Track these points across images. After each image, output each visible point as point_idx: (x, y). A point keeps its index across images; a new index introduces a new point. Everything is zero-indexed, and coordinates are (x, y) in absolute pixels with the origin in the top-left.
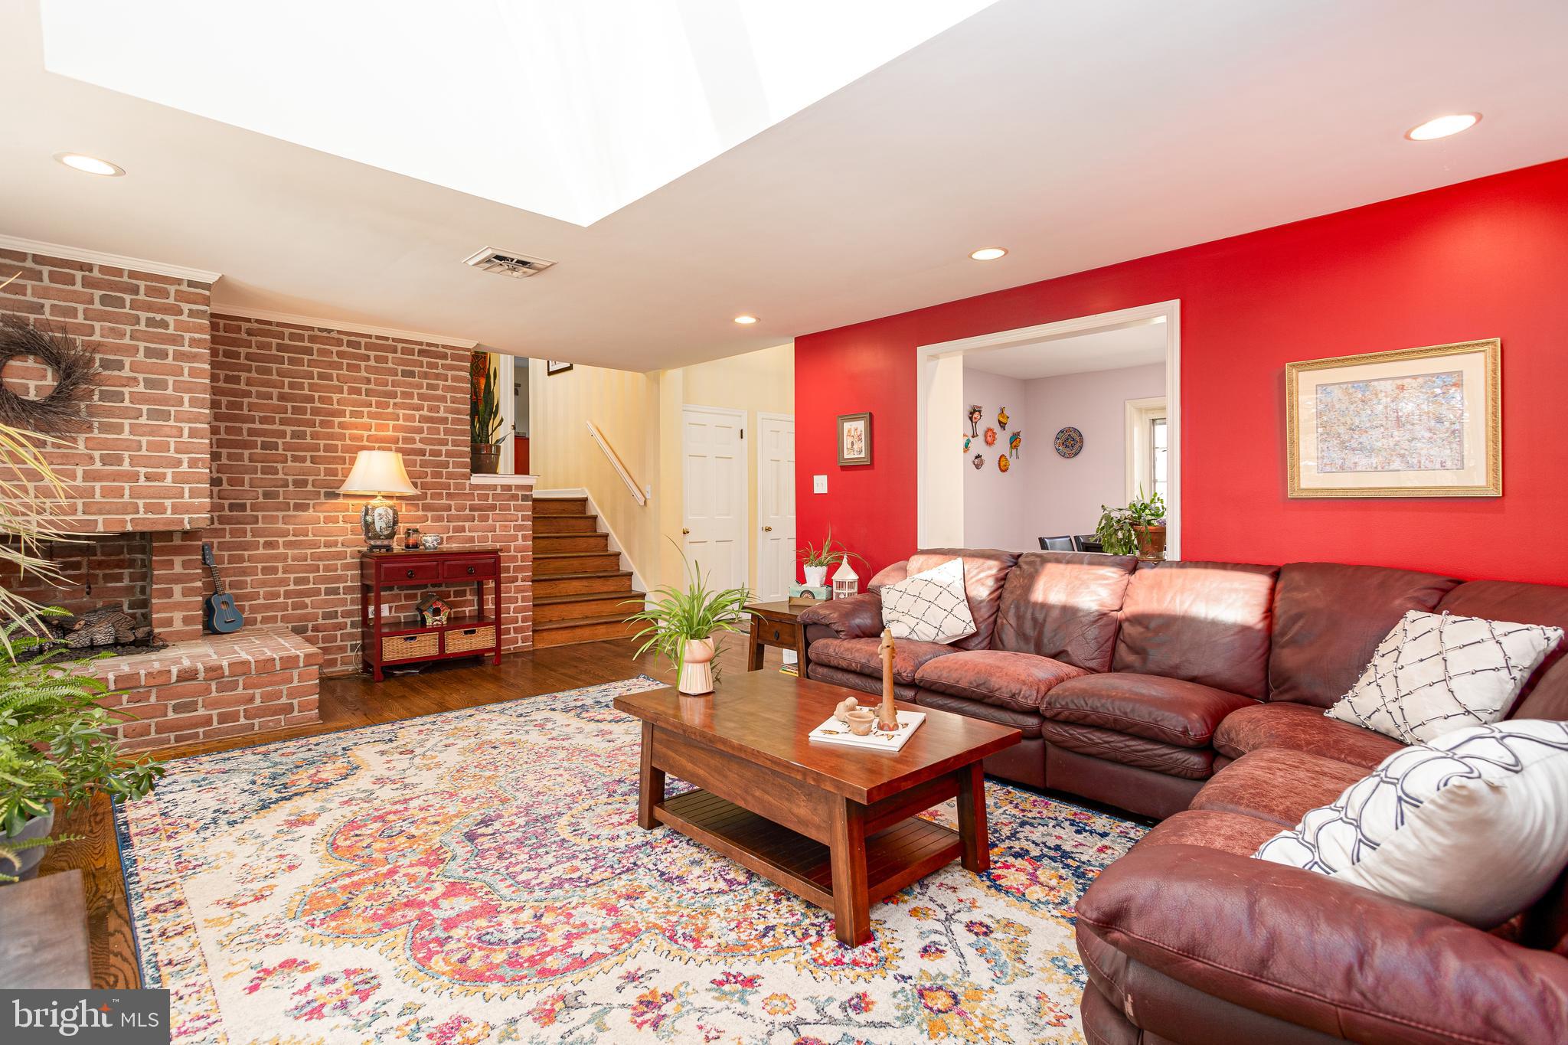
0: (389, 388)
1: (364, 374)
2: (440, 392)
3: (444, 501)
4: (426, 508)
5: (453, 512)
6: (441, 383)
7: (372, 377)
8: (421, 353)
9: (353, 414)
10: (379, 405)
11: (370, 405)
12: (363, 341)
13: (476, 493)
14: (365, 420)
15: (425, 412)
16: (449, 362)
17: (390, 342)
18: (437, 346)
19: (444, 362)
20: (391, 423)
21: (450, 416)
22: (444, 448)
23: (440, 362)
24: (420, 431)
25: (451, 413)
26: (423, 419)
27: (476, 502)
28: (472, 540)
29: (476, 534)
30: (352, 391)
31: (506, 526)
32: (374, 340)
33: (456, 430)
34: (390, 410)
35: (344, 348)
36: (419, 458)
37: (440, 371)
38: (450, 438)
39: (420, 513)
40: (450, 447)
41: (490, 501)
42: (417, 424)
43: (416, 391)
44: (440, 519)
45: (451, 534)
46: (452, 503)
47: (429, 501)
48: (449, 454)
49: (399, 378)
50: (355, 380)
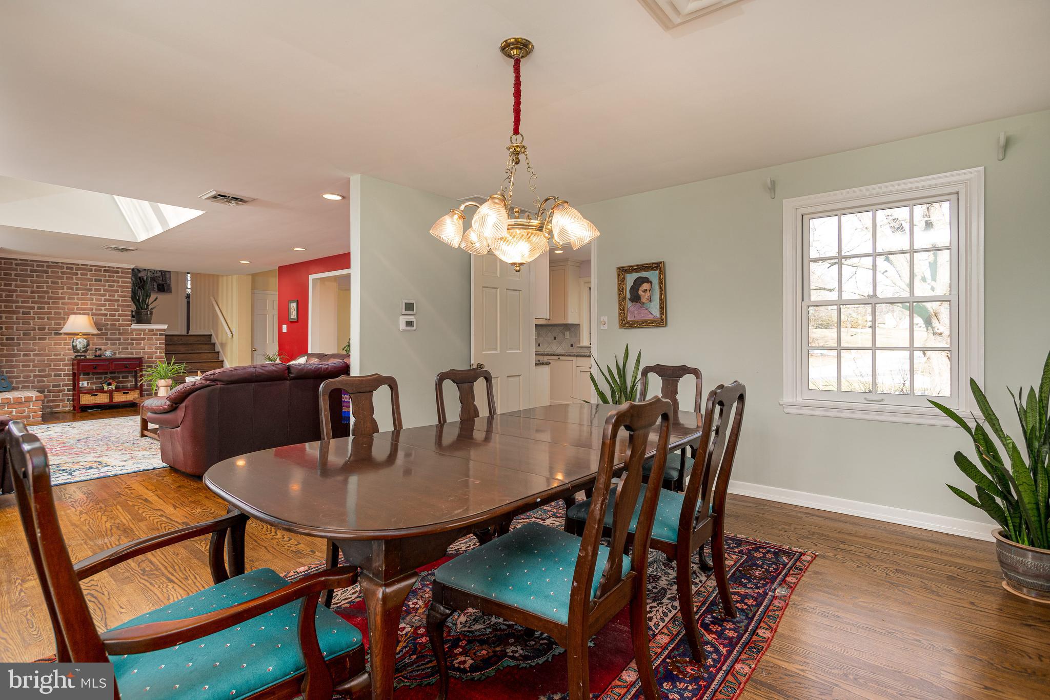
0: (88, 287)
1: (75, 281)
2: (115, 288)
3: (117, 336)
4: (107, 339)
5: (122, 341)
6: (116, 284)
7: (79, 282)
8: (105, 271)
9: (69, 298)
10: (82, 294)
11: (78, 295)
12: (74, 267)
13: (134, 332)
14: (76, 301)
15: (107, 297)
16: (120, 274)
17: (89, 267)
18: (114, 268)
19: (117, 275)
20: (89, 302)
21: (120, 299)
22: (117, 313)
23: (115, 275)
24: (105, 305)
25: (121, 297)
26: (106, 300)
27: (134, 336)
28: (132, 353)
29: (134, 351)
30: (68, 288)
31: (150, 347)
32: (80, 266)
33: (123, 305)
34: (89, 296)
35: (65, 270)
36: (103, 317)
37: (115, 279)
38: (120, 308)
39: (104, 341)
40: (120, 312)
41: (142, 336)
42: (103, 302)
43: (102, 288)
44: (115, 344)
45: (120, 351)
46: (121, 337)
47: (109, 336)
48: (119, 315)
49: (94, 282)
50: (70, 284)
